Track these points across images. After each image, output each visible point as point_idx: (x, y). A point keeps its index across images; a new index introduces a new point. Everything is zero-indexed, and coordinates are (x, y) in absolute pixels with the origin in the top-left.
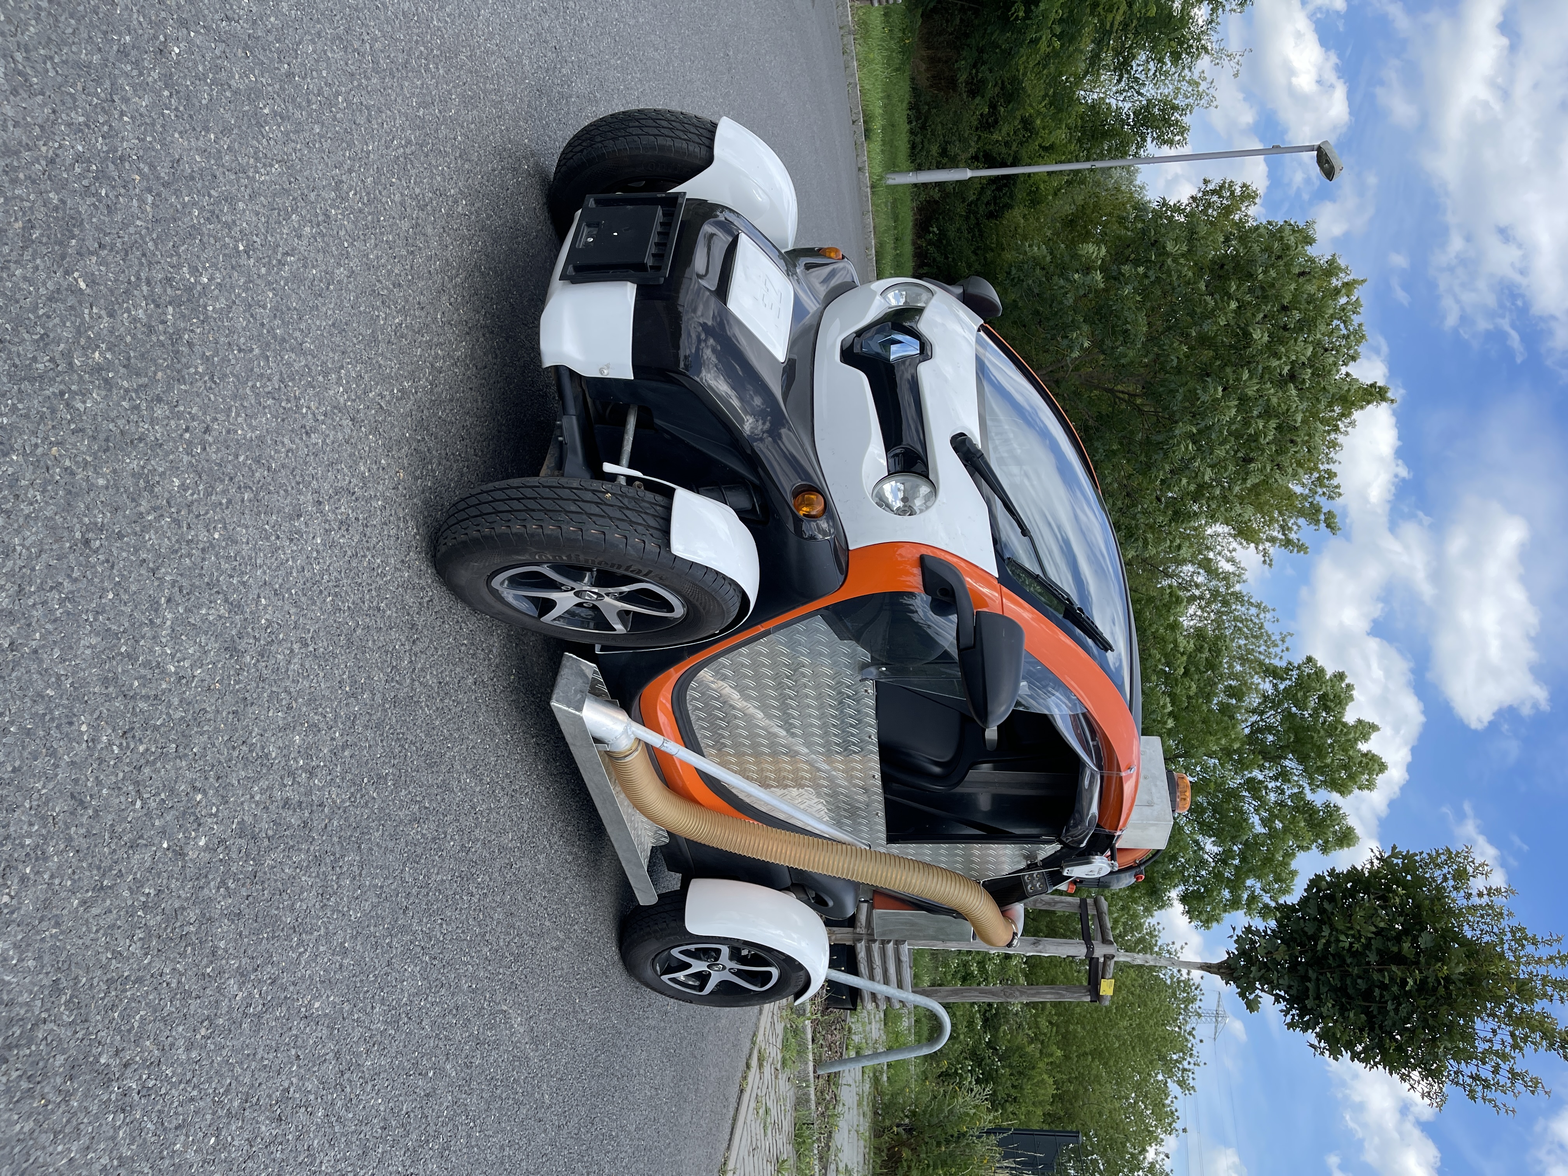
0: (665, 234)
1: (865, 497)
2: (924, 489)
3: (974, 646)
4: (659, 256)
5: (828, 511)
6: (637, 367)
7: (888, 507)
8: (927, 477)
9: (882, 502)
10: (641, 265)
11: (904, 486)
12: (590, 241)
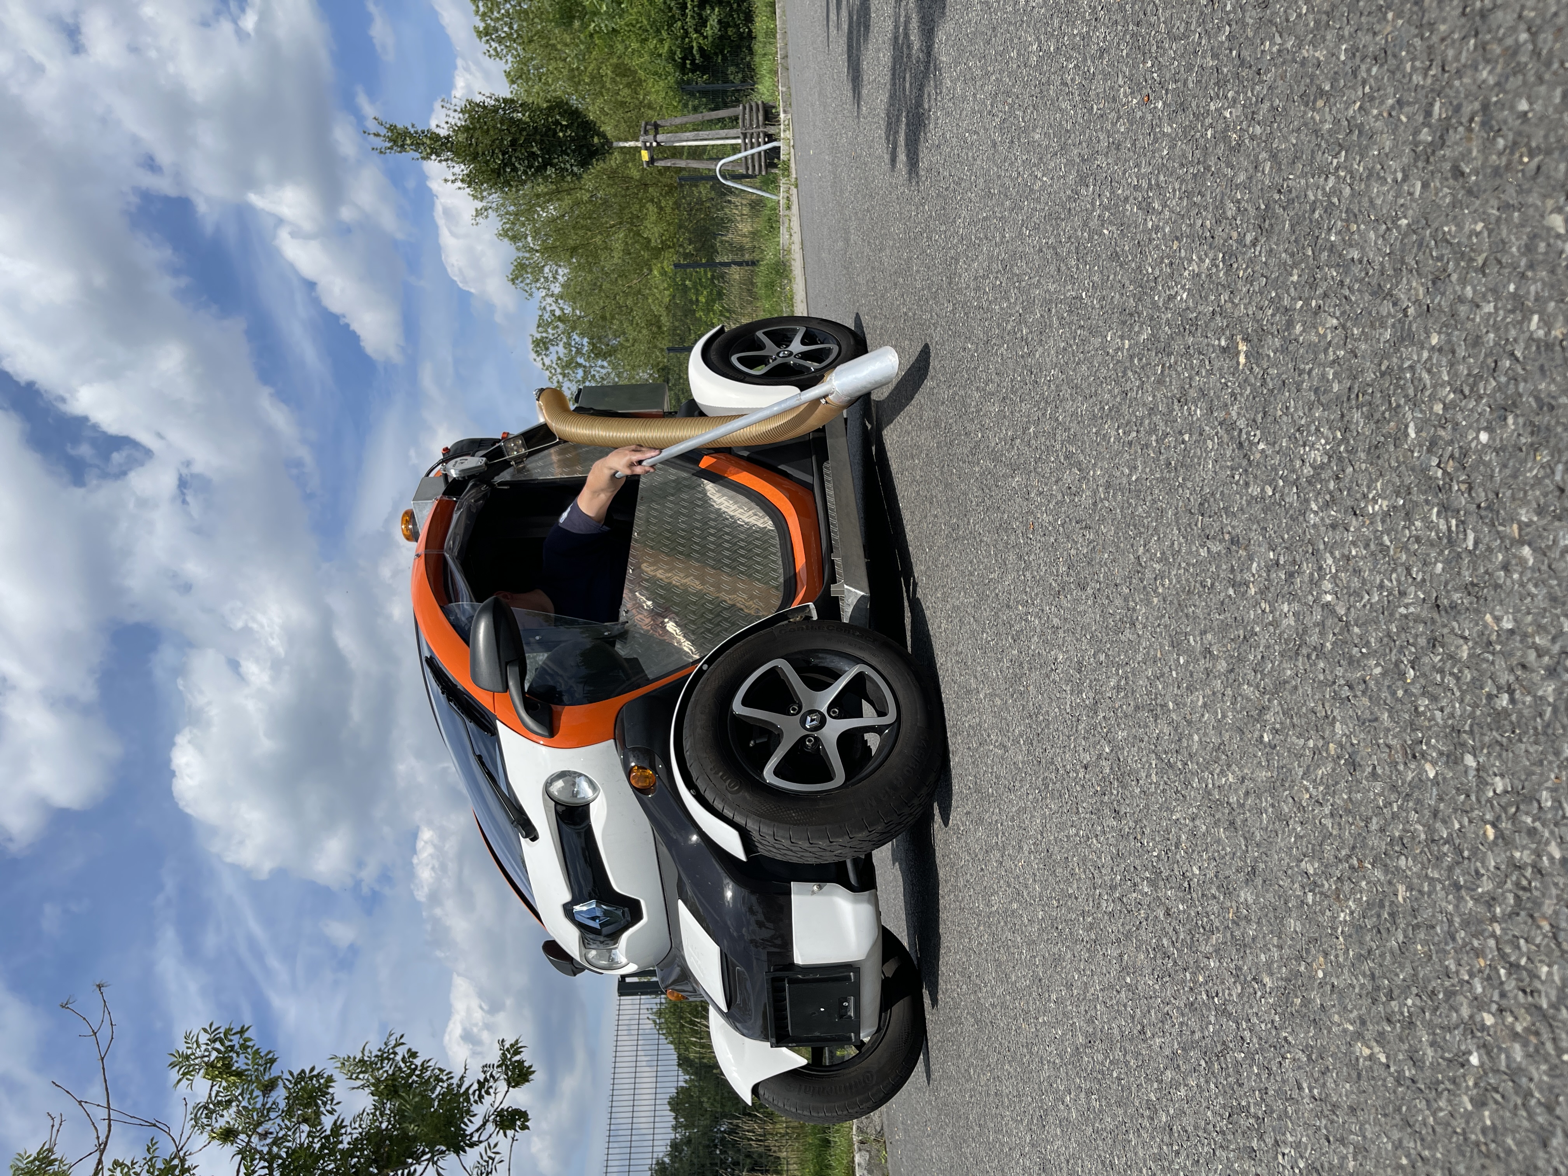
0: (780, 1010)
1: (604, 788)
2: (555, 792)
3: (507, 664)
4: (779, 990)
5: (628, 772)
6: (789, 894)
7: (587, 778)
8: (557, 803)
9: (591, 782)
10: (792, 981)
11: (575, 795)
12: (846, 1004)
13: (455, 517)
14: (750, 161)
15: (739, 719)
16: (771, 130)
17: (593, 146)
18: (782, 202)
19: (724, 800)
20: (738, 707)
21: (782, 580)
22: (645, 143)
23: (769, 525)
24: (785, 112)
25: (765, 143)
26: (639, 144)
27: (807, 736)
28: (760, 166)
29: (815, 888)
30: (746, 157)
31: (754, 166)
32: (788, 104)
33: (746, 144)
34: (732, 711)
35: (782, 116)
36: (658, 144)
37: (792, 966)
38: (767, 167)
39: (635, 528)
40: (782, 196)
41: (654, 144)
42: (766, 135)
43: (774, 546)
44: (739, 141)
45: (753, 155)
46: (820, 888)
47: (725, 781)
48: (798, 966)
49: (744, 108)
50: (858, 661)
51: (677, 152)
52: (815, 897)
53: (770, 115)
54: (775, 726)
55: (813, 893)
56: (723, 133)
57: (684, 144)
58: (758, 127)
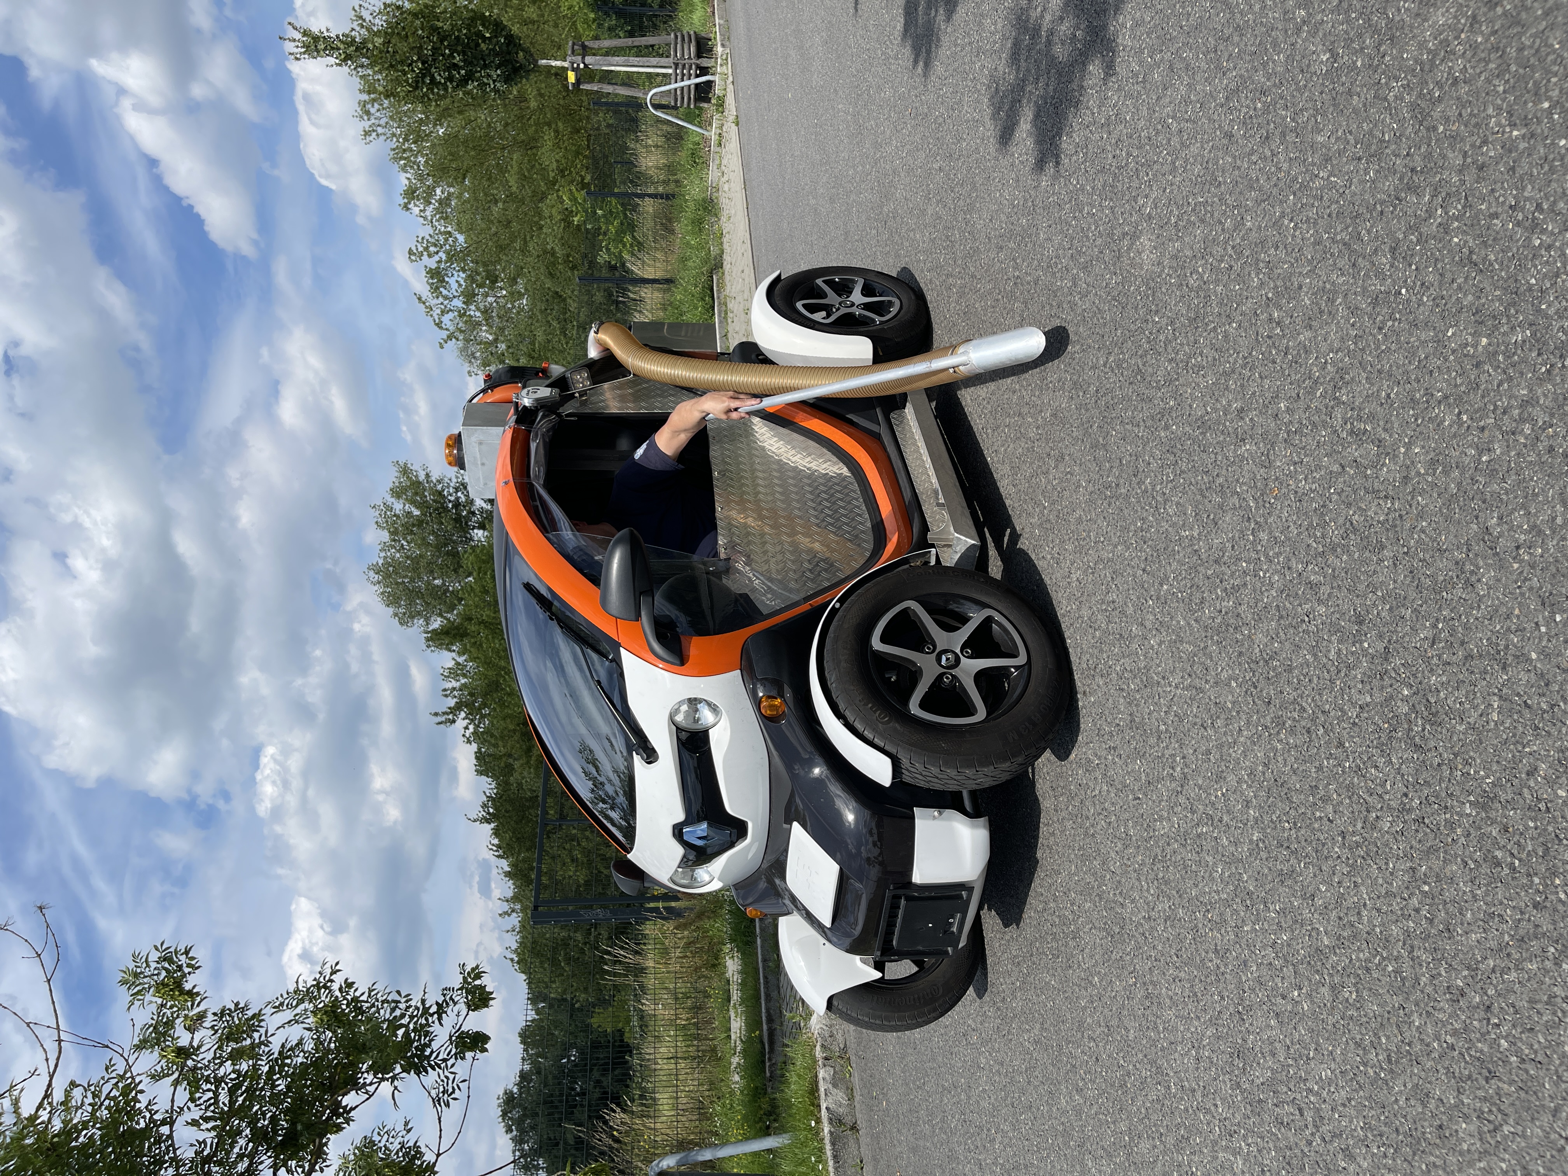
0: (891, 925)
1: (727, 712)
2: (679, 718)
3: (641, 594)
4: (895, 907)
5: (757, 703)
6: (912, 818)
7: (709, 704)
8: (677, 728)
9: (714, 708)
10: (909, 899)
11: (696, 721)
12: (951, 920)
13: (533, 446)
14: (679, 92)
15: (877, 655)
16: (704, 62)
17: (517, 62)
18: (714, 138)
19: (874, 730)
20: (876, 644)
21: (869, 525)
22: (573, 64)
23: (845, 471)
24: (723, 45)
25: (697, 76)
26: (566, 64)
27: (944, 673)
28: (689, 98)
29: (936, 813)
30: (676, 90)
31: (683, 98)
32: (727, 39)
33: (677, 75)
34: (872, 647)
35: (719, 49)
36: (586, 66)
37: (909, 884)
38: (696, 100)
39: (713, 467)
40: (712, 134)
41: (582, 66)
42: (698, 67)
43: (854, 492)
44: (670, 71)
45: (682, 88)
46: (940, 814)
47: (875, 712)
48: (916, 885)
49: (676, 37)
50: (985, 606)
51: (608, 77)
52: (936, 822)
53: (703, 47)
54: (914, 664)
55: (934, 818)
56: (654, 61)
57: (613, 68)
58: (690, 58)
